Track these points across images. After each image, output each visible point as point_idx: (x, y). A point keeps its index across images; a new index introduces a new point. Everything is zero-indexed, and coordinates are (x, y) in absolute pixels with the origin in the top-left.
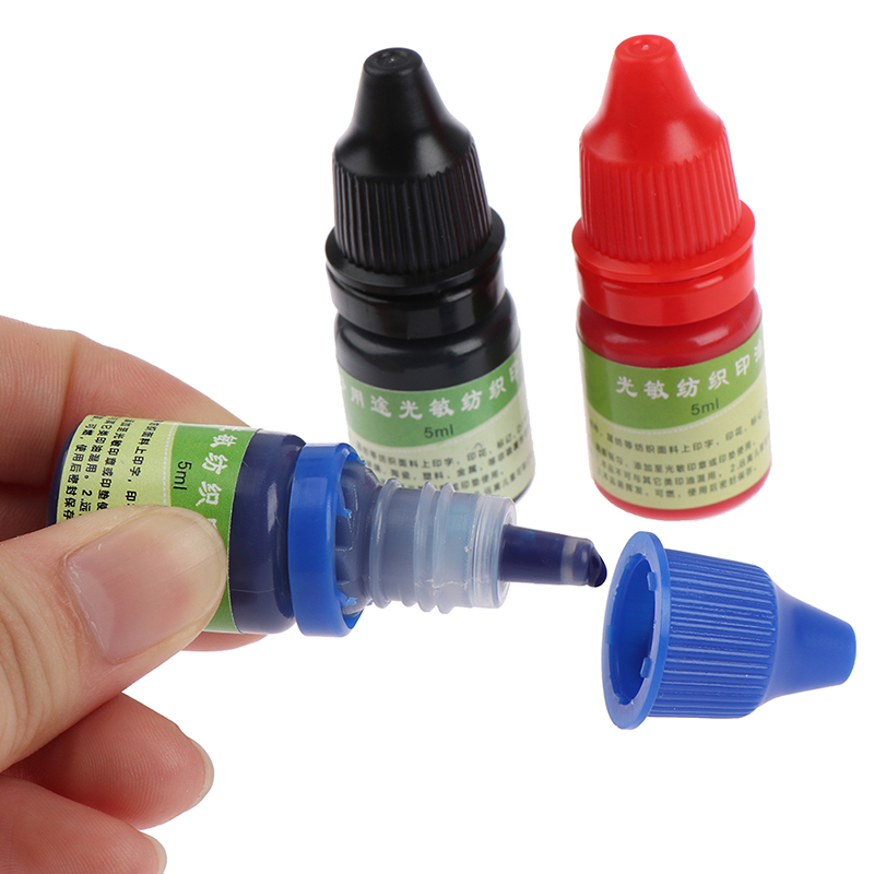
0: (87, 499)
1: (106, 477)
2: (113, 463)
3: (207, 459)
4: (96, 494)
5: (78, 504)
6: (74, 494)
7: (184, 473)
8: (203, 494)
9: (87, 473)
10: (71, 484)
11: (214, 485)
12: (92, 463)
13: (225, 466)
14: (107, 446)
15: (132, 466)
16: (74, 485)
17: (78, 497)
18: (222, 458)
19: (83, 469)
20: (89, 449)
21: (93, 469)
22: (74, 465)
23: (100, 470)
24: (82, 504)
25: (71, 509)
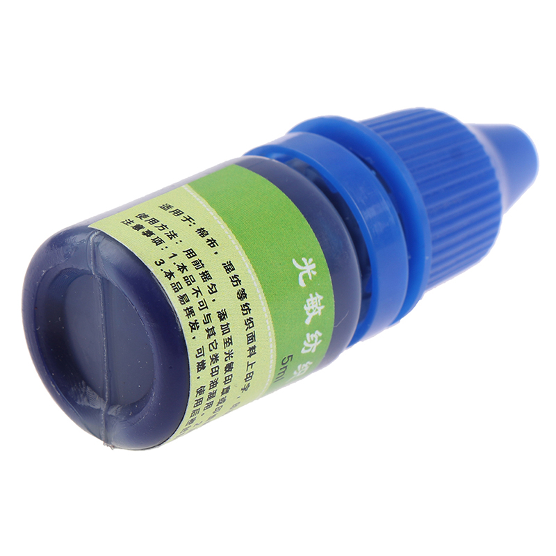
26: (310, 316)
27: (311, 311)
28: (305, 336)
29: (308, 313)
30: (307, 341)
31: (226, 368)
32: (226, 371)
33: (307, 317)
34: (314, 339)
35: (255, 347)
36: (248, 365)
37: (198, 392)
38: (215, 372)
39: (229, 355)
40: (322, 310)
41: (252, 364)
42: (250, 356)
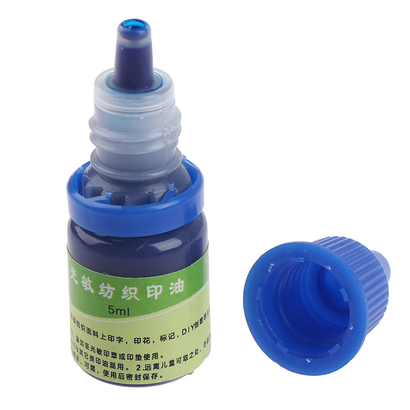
0: (143, 367)
1: (126, 357)
2: (115, 354)
3: (104, 296)
4: (138, 362)
5: (146, 372)
6: (140, 375)
7: (117, 310)
8: (131, 297)
9: (125, 369)
10: (134, 378)
11: (123, 291)
12: (117, 367)
13: (108, 284)
14: (103, 358)
15: (115, 342)
16: (134, 376)
17: (142, 372)
18: (102, 286)
19: (122, 372)
20: (106, 368)
21: (121, 366)
22: (120, 378)
23: (121, 362)
24: (146, 369)
25: (150, 376)
26: (90, 288)
27: (88, 286)
28: (100, 295)
29: (88, 289)
30: (104, 294)
31: (99, 354)
32: (101, 354)
33: (90, 290)
34: (105, 289)
35: (94, 331)
36: (103, 339)
37: (106, 375)
38: (98, 361)
39: (93, 348)
40: (90, 279)
41: (103, 336)
42: (98, 336)
